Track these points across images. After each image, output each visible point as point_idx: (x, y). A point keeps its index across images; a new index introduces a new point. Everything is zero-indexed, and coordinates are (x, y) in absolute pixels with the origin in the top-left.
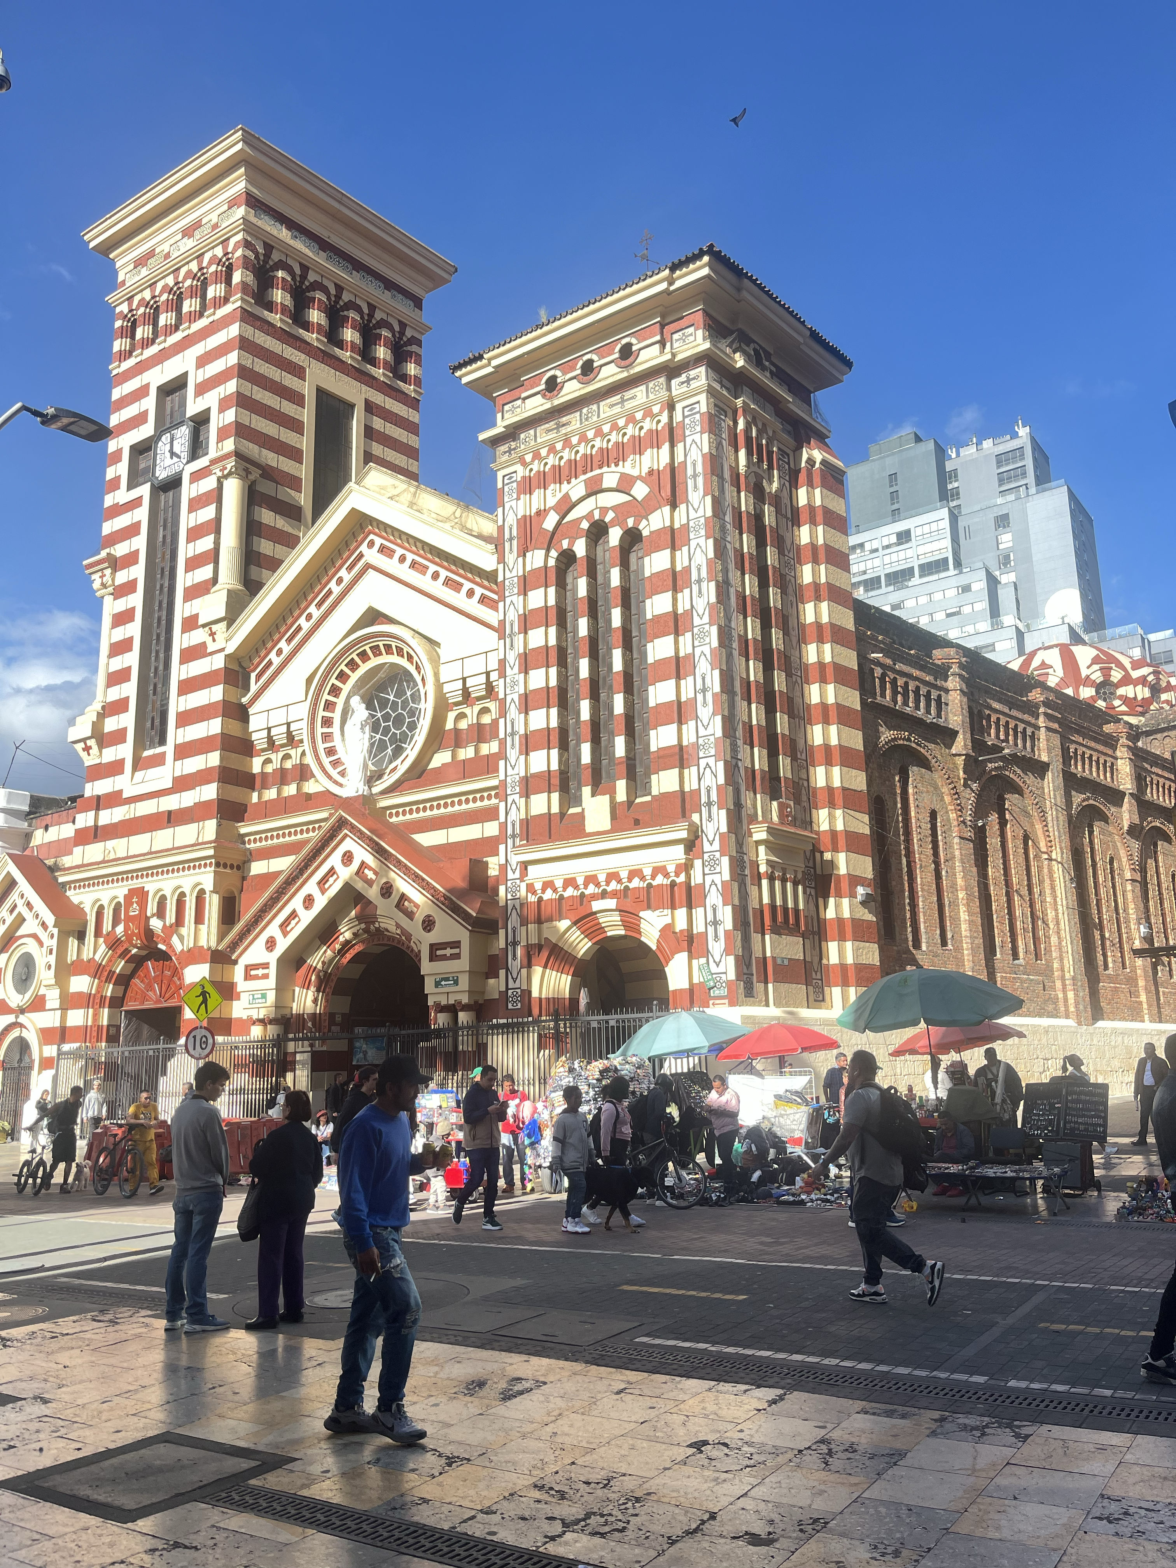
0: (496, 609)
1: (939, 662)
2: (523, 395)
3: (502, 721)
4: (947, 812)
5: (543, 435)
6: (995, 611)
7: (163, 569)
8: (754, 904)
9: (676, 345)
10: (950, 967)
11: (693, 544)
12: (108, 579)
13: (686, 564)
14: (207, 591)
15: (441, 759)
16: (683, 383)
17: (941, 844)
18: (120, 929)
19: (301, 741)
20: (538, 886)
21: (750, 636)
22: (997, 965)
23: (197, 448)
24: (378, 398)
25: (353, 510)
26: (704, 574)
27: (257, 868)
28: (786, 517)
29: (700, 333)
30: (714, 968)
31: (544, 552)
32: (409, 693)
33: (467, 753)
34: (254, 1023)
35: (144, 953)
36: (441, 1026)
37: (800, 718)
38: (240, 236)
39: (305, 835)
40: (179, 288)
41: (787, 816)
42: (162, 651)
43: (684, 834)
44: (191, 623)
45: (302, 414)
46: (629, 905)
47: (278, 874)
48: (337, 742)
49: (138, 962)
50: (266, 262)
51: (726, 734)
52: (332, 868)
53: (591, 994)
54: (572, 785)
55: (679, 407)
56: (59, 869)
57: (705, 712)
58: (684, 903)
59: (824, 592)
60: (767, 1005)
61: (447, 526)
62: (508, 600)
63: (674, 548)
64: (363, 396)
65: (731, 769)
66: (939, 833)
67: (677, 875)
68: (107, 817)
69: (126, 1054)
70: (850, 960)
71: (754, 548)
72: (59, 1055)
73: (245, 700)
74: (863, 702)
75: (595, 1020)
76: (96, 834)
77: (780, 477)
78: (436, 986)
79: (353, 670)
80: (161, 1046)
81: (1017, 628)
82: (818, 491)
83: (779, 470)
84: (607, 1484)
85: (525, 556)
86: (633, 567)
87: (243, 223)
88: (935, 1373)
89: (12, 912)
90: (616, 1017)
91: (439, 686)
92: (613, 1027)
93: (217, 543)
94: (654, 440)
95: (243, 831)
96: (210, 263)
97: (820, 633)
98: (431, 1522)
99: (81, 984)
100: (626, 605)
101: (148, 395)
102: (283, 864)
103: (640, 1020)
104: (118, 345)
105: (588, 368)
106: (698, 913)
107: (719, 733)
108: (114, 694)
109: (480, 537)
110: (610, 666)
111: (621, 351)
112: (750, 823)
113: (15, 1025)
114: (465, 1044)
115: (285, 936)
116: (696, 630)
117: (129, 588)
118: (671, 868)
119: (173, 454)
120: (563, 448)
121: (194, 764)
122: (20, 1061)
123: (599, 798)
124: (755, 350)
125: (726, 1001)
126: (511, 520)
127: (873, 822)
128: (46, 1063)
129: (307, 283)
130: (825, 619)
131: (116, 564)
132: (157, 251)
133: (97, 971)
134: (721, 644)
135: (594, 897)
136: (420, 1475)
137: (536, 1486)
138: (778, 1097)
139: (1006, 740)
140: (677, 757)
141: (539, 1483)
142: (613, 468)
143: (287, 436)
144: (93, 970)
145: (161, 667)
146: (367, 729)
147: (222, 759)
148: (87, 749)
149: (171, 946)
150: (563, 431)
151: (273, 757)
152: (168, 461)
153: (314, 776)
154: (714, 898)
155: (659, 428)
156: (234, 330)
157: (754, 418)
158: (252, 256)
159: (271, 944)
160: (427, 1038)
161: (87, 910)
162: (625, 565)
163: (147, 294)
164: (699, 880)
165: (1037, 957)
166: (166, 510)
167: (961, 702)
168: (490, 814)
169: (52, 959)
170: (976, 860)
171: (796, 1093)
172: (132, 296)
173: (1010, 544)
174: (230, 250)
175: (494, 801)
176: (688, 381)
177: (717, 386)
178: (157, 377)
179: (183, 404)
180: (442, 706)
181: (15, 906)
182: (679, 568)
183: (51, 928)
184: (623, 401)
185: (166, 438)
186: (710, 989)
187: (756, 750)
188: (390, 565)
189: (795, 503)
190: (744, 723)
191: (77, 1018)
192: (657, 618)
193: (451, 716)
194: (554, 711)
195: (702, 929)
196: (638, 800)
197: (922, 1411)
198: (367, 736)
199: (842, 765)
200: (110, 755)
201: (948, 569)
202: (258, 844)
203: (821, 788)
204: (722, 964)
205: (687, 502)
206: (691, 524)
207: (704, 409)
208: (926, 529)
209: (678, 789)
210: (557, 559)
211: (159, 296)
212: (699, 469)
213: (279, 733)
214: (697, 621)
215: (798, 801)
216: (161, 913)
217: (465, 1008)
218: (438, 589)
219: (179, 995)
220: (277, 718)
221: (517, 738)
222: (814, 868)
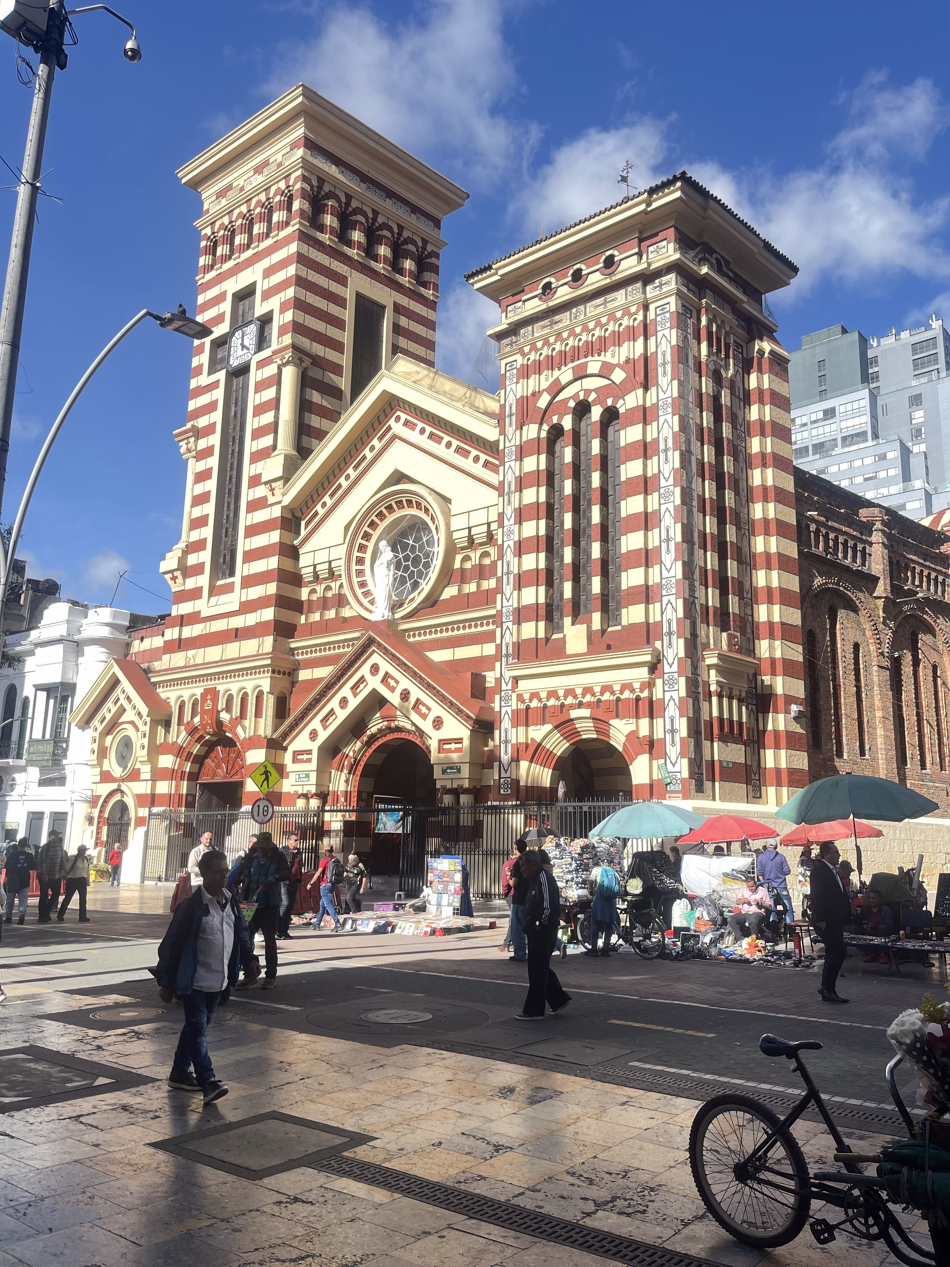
0: (497, 472)
1: (865, 520)
2: (524, 298)
3: (500, 563)
4: (868, 645)
5: (539, 330)
6: (906, 476)
7: (234, 438)
8: (705, 716)
9: (651, 256)
10: (868, 773)
11: (662, 420)
12: (191, 445)
13: (655, 436)
14: (268, 456)
15: (450, 592)
16: (656, 287)
17: (862, 671)
18: (197, 720)
19: (340, 576)
20: (526, 696)
21: (707, 496)
22: (908, 773)
23: (262, 342)
24: (404, 301)
25: (384, 391)
26: (670, 444)
27: (304, 675)
28: (739, 398)
29: (671, 246)
30: (670, 768)
31: (537, 426)
32: (425, 539)
33: (471, 587)
34: (299, 797)
35: (215, 739)
36: (447, 805)
37: (746, 564)
38: (299, 173)
39: (341, 650)
40: (251, 215)
41: (735, 645)
42: (233, 502)
43: (648, 658)
44: (255, 481)
45: (344, 314)
46: (600, 715)
47: (320, 680)
48: (368, 577)
49: (210, 747)
50: (319, 192)
51: (685, 576)
52: (363, 677)
53: (567, 786)
54: (556, 615)
55: (652, 307)
56: (151, 672)
57: (668, 558)
58: (647, 714)
59: (769, 460)
60: (714, 799)
61: (459, 405)
62: (507, 465)
63: (645, 423)
64: (392, 300)
65: (689, 605)
66: (861, 662)
67: (642, 691)
68: (189, 632)
69: (201, 817)
70: (783, 765)
71: (712, 424)
72: (150, 815)
73: (296, 542)
74: (800, 552)
75: (571, 806)
76: (179, 645)
77: (735, 365)
78: (443, 773)
79: (381, 520)
80: (227, 812)
81: (926, 490)
82: (766, 377)
83: (734, 359)
84: (625, 1174)
85: (521, 429)
86: (610, 438)
87: (302, 162)
88: (882, 1105)
89: (116, 703)
90: (588, 804)
91: (449, 533)
92: (585, 812)
93: (277, 417)
94: (631, 334)
95: (293, 645)
96: (275, 194)
97: (765, 494)
98: (490, 1194)
99: (167, 761)
100: (604, 469)
101: (225, 300)
102: (324, 672)
103: (608, 807)
104: (203, 261)
105: (578, 276)
106: (658, 722)
107: (680, 576)
108: (195, 536)
109: (485, 413)
110: (589, 520)
111: (605, 261)
112: (703, 650)
113: (119, 790)
114: (466, 820)
115: (325, 729)
116: (662, 490)
117: (207, 452)
118: (637, 685)
119: (243, 346)
120: (556, 341)
121: (256, 592)
122: (121, 818)
123: (578, 626)
124: (717, 259)
125: (680, 795)
126: (512, 399)
127: (806, 652)
128: (140, 821)
129: (350, 209)
130: (770, 483)
131: (198, 433)
132: (234, 185)
133: (179, 752)
134: (684, 502)
135: (572, 707)
136: (475, 1157)
137: (568, 1173)
138: (726, 875)
139: (921, 586)
140: (644, 594)
141: (571, 1170)
142: (596, 357)
143: (332, 332)
144: (176, 751)
145: (232, 515)
146: (392, 567)
147: (278, 588)
148: (174, 578)
149: (236, 735)
150: (556, 327)
151: (318, 588)
152: (240, 352)
153: (348, 603)
154: (672, 710)
155: (636, 324)
156: (293, 248)
157: (714, 316)
158: (308, 188)
159: (314, 735)
160: (435, 813)
161: (172, 704)
162: (604, 436)
163: (226, 220)
164: (660, 696)
165: (942, 768)
166: (237, 391)
167: (882, 553)
168: (489, 637)
169: (146, 741)
170: (892, 685)
171: (741, 872)
172: (214, 222)
173: (922, 420)
174: (291, 183)
175: (492, 627)
176: (660, 286)
177: (685, 290)
178: (233, 286)
179: (252, 307)
180: (451, 550)
181: (118, 699)
182: (649, 439)
183: (145, 717)
184: (605, 303)
185: (238, 334)
186: (667, 785)
187: (710, 590)
188: (413, 436)
189: (746, 387)
190: (700, 567)
191: (163, 787)
192: (630, 481)
193: (459, 558)
194: (542, 556)
195: (661, 736)
196: (610, 629)
197: (875, 1135)
198: (392, 573)
199: (781, 604)
200: (191, 583)
201: (867, 441)
202: (305, 656)
203: (763, 623)
204: (678, 765)
205: (657, 385)
206: (660, 403)
207: (673, 308)
208: (849, 407)
209: (644, 620)
210: (548, 432)
211: (235, 221)
212: (668, 358)
213: (322, 569)
214: (663, 483)
215: (743, 633)
216: (228, 709)
217: (466, 791)
218: (450, 455)
219: (242, 772)
220: (322, 557)
221: (512, 577)
222: (756, 688)
